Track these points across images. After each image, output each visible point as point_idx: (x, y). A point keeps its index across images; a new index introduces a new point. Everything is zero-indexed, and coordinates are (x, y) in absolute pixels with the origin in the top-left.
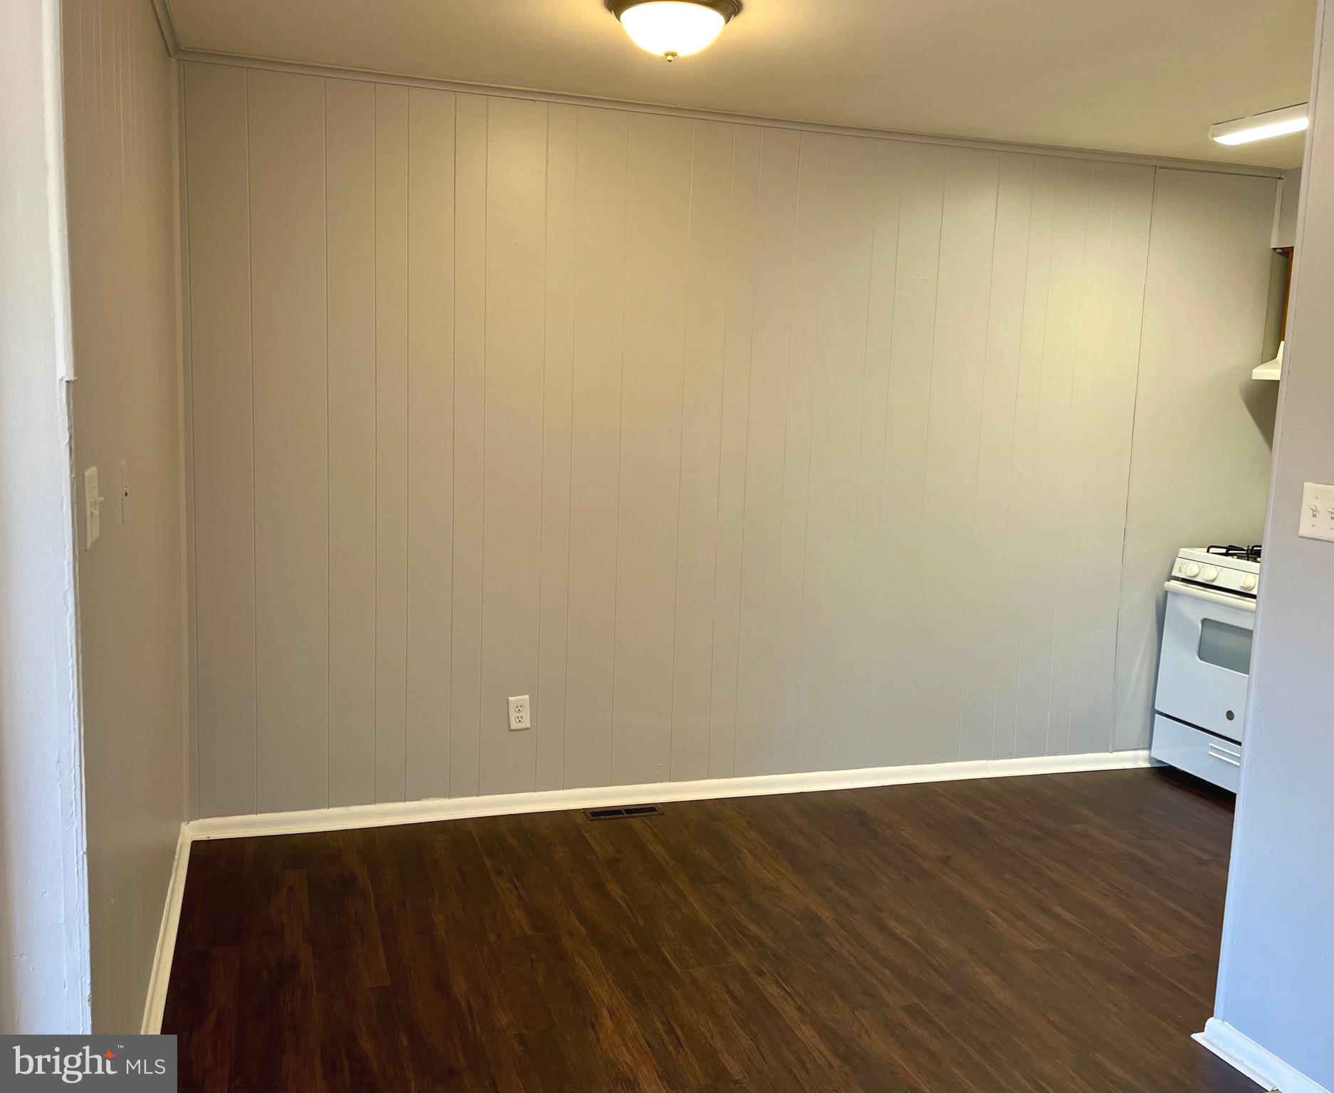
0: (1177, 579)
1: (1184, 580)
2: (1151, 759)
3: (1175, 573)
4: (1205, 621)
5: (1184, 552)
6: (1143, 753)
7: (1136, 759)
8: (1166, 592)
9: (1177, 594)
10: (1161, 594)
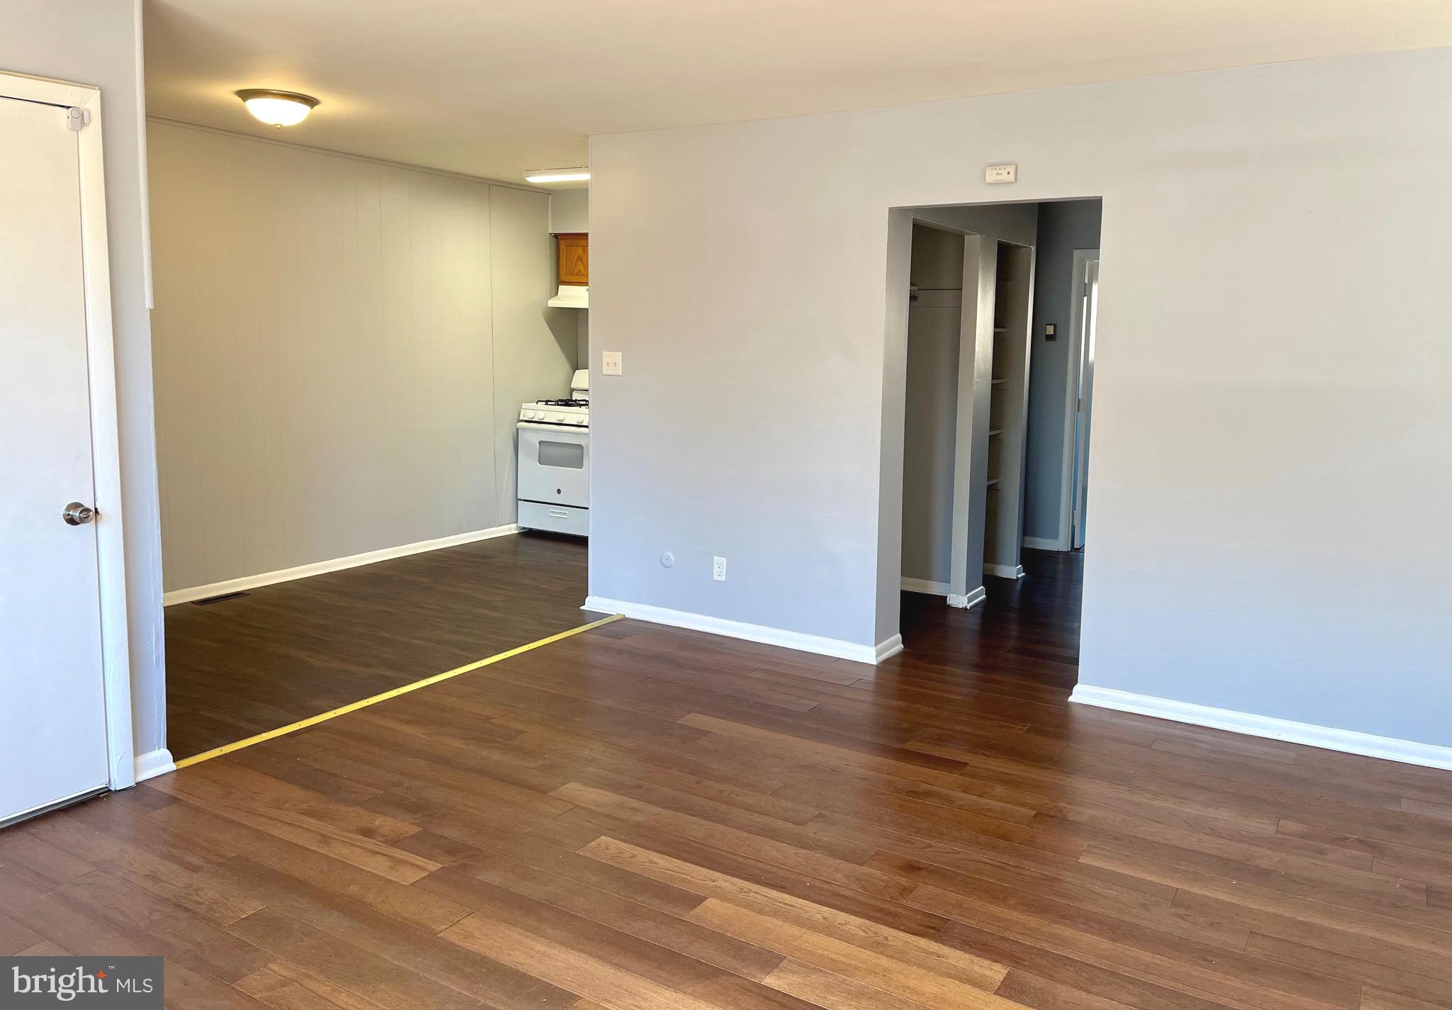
0: (522, 421)
1: (526, 421)
2: (518, 528)
3: (521, 418)
4: (540, 442)
5: (524, 405)
6: (514, 526)
7: (510, 529)
8: (518, 429)
9: (524, 429)
10: (515, 432)
